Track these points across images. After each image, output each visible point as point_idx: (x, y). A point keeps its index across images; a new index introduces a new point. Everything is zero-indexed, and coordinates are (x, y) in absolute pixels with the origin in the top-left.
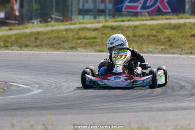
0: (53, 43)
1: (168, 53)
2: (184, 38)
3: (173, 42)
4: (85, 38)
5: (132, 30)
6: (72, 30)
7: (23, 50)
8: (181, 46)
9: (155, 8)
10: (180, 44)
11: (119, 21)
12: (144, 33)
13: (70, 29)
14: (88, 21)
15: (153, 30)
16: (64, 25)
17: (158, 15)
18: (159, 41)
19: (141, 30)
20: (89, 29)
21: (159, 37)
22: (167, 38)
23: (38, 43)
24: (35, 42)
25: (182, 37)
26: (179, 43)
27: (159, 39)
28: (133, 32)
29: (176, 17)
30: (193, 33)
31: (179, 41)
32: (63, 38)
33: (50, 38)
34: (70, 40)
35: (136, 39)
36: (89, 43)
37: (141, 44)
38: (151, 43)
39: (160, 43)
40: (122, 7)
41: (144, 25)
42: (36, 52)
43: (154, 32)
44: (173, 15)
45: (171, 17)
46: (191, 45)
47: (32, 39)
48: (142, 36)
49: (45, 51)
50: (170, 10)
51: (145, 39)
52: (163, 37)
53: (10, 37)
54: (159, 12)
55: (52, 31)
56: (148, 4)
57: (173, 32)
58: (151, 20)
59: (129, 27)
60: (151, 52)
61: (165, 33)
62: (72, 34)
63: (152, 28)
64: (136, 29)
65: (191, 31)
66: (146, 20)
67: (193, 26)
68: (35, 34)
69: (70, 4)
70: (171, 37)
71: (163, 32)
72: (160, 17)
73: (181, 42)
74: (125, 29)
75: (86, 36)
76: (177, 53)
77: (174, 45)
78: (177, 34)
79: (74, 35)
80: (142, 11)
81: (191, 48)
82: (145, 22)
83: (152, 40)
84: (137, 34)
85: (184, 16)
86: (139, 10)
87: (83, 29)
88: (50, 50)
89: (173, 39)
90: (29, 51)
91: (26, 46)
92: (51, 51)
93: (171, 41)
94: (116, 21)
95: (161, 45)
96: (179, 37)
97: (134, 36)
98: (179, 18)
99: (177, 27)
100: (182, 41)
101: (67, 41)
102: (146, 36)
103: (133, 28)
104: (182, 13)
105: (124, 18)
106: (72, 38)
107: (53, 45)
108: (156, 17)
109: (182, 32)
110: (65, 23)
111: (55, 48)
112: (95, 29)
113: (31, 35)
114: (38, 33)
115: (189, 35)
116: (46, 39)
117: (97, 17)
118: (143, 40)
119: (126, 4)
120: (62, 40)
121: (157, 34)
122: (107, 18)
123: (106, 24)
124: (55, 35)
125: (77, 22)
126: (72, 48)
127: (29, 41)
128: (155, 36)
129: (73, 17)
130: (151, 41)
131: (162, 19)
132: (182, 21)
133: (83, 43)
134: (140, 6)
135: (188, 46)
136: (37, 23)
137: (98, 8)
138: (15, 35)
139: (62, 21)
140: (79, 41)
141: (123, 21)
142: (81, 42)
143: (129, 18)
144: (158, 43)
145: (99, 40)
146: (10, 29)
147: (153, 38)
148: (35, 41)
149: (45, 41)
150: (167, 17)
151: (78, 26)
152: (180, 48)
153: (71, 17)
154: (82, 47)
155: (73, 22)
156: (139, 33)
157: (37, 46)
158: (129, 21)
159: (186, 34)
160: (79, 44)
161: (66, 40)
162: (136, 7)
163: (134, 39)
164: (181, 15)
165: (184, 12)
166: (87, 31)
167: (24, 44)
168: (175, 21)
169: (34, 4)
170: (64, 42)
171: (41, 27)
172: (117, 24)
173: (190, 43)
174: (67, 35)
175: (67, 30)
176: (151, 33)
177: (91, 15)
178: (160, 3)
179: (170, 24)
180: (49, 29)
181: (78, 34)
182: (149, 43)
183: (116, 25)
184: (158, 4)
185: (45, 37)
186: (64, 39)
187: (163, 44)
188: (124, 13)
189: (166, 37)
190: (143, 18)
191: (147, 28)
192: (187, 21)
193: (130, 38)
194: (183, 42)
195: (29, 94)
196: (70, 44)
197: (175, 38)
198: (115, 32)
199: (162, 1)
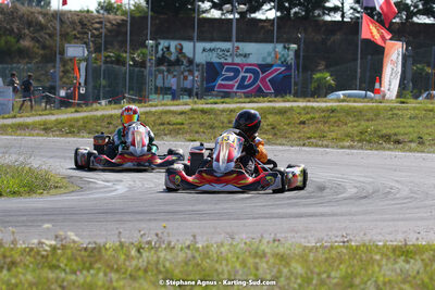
2: (291, 125)
3: (278, 130)
4: (168, 124)
5: (228, 115)
6: (154, 114)
8: (287, 135)
9: (255, 88)
10: (286, 133)
11: (212, 103)
13: (150, 112)
17: (259, 96)
20: (174, 113)
22: (270, 125)
23: (112, 128)
25: (289, 124)
26: (285, 131)
28: (228, 117)
29: (281, 99)
30: (301, 119)
31: (284, 129)
36: (174, 129)
40: (214, 86)
45: (275, 99)
46: (299, 135)
47: (103, 124)
50: (272, 91)
53: (76, 120)
54: (259, 93)
56: (246, 83)
57: (278, 118)
58: (250, 102)
59: (223, 111)
62: (153, 119)
64: (232, 113)
65: (299, 117)
68: (108, 117)
70: (276, 124)
72: (261, 99)
73: (287, 130)
74: (219, 112)
75: (170, 121)
76: (286, 144)
77: (279, 134)
78: (283, 120)
79: (156, 120)
80: (238, 91)
81: (299, 138)
82: (243, 105)
85: (291, 98)
86: (235, 90)
87: (166, 112)
89: (278, 127)
93: (276, 129)
94: (208, 104)
96: (285, 125)
97: (230, 122)
98: (284, 101)
99: (282, 112)
100: (289, 129)
103: (228, 112)
104: (288, 95)
105: (216, 100)
108: (256, 100)
109: (289, 119)
110: (143, 104)
112: (182, 113)
113: (103, 118)
114: (111, 116)
115: (298, 122)
117: (181, 97)
119: (219, 82)
122: (196, 99)
123: (195, 107)
125: (158, 104)
131: (264, 102)
132: (288, 105)
134: (236, 85)
135: (296, 135)
138: (83, 118)
139: (140, 102)
140: (162, 127)
141: (216, 103)
142: (165, 129)
143: (222, 100)
145: (186, 127)
146: (76, 111)
148: (107, 126)
150: (270, 99)
151: (160, 109)
152: (286, 138)
154: (165, 135)
158: (223, 103)
159: (293, 121)
162: (232, 86)
164: (288, 97)
165: (290, 93)
166: (171, 115)
168: (280, 104)
169: (102, 80)
172: (209, 106)
173: (299, 132)
174: (147, 119)
175: (146, 113)
178: (261, 81)
179: (274, 108)
181: (160, 118)
183: (207, 109)
184: (258, 83)
189: (269, 123)
192: (295, 104)
193: (225, 125)
197: (280, 125)
198: (205, 117)
199: (263, 80)
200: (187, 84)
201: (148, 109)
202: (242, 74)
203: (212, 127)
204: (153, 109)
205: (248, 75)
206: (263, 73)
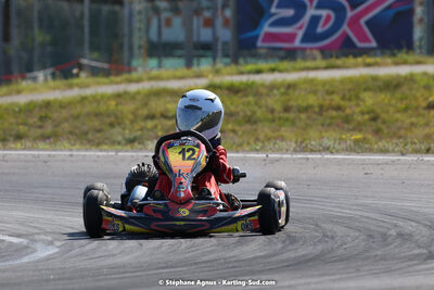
0: (85, 128)
1: (371, 151)
2: (410, 112)
3: (384, 122)
4: (164, 116)
5: (283, 94)
6: (133, 97)
7: (11, 149)
8: (402, 132)
9: (338, 39)
10: (400, 128)
11: (250, 72)
12: (312, 100)
13: (126, 93)
14: (170, 73)
15: (332, 93)
16: (112, 83)
17: (346, 55)
18: (347, 120)
19: (303, 93)
20: (174, 93)
21: (348, 111)
22: (368, 113)
23: (49, 129)
24: (40, 127)
25: (406, 110)
26: (399, 124)
27: (347, 116)
28: (283, 98)
29: (389, 60)
30: (431, 99)
31: (397, 120)
32: (109, 116)
33: (77, 117)
34: (127, 122)
35: (291, 115)
37: (304, 129)
38: (329, 125)
39: (351, 127)
40: (256, 37)
41: (311, 81)
42: (43, 152)
43: (337, 99)
44: (383, 54)
45: (378, 59)
46: (427, 130)
47: (31, 121)
48: (307, 109)
49: (65, 149)
50: (374, 44)
51: (314, 116)
52: (357, 110)
54: (347, 48)
55: (83, 99)
56: (320, 30)
57: (383, 97)
58: (327, 68)
59: (272, 87)
60: (328, 149)
61: (363, 100)
62: (128, 108)
63: (330, 88)
64: (291, 91)
65: (427, 94)
66: (316, 68)
67: (431, 82)
68: (41, 107)
69: (126, 30)
70: (379, 111)
71: (358, 97)
72: (351, 60)
73: (403, 122)
74: (264, 91)
75: (167, 110)
76: (393, 151)
77: (386, 131)
78: (393, 102)
79: (137, 109)
80: (304, 45)
81: (428, 137)
82: (312, 75)
83: (332, 118)
84: (292, 103)
85: (410, 58)
86: (297, 43)
87: (158, 94)
88: (77, 146)
89: (384, 116)
90: (24, 149)
91: (19, 137)
92: (78, 150)
93: (379, 121)
94: (242, 73)
95: (353, 130)
96: (398, 111)
97: (287, 109)
98: (397, 64)
99: (392, 85)
100: (405, 119)
101: (119, 124)
102: (317, 110)
103: (282, 90)
104: (404, 50)
105: (262, 65)
106: (131, 117)
107: (86, 133)
108: (339, 62)
109: (406, 98)
110: (113, 78)
111: (89, 141)
113: (29, 109)
114: (48, 104)
115: (424, 104)
116: (66, 120)
117: (195, 61)
118: (308, 118)
119: (266, 28)
120: (108, 120)
121: (342, 103)
122: (219, 65)
123: (217, 80)
124: (89, 108)
125: (145, 76)
126: (131, 141)
127: (25, 124)
128: (338, 108)
129: (135, 63)
130: (328, 121)
131: (356, 66)
132: (404, 70)
133: (159, 127)
134: (300, 34)
135: (420, 132)
136: (46, 80)
137: (195, 39)
139: (107, 73)
140: (150, 124)
141: (258, 72)
142: (156, 127)
143: (272, 65)
144: (346, 126)
147: (334, 113)
148: (39, 123)
149: (66, 126)
150: (369, 60)
151: (146, 86)
152: (400, 137)
153: (129, 63)
155: (134, 75)
156: (300, 102)
157: (45, 138)
158: (273, 70)
159: (414, 103)
160: (148, 130)
161: (116, 121)
162: (291, 37)
163: (286, 115)
164: (402, 56)
165: (410, 47)
166: (168, 99)
167: (13, 133)
168: (388, 70)
169: (37, 31)
170: (112, 125)
171: (54, 89)
172: (244, 78)
173: (427, 124)
174: (120, 107)
175: (118, 96)
176: (327, 102)
177: (179, 57)
178: (350, 25)
179: (375, 79)
180: (74, 93)
181: (146, 104)
182: (323, 125)
183: (241, 83)
184: (345, 27)
185: (64, 113)
186: (112, 119)
187: (358, 128)
188: (263, 51)
189: (365, 110)
190: (309, 64)
191: (320, 87)
192: (418, 69)
193: (276, 115)
194: (408, 121)
195: (26, 260)
196: (127, 132)
197: (388, 112)
198: (237, 99)
199: (354, 22)
200: (206, 35)
201: (121, 88)
202: (311, 12)
203: (250, 120)
204: (133, 88)
205: (324, 13)
206: (353, 7)
